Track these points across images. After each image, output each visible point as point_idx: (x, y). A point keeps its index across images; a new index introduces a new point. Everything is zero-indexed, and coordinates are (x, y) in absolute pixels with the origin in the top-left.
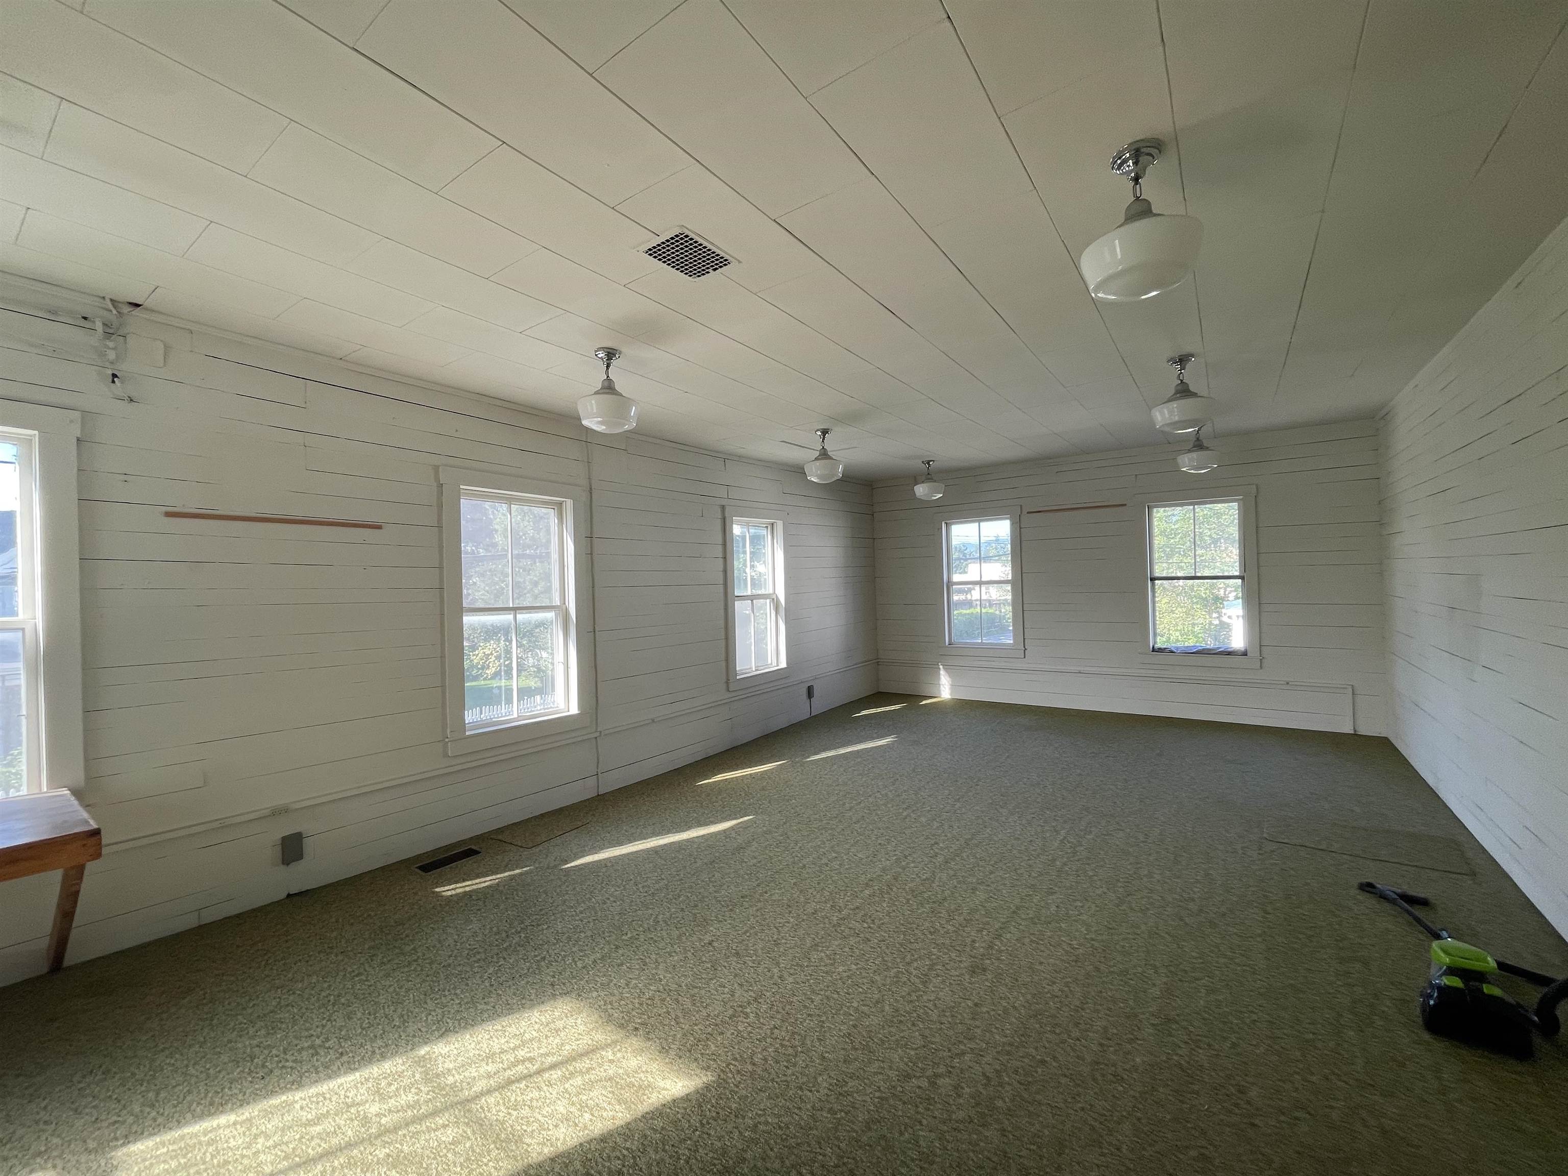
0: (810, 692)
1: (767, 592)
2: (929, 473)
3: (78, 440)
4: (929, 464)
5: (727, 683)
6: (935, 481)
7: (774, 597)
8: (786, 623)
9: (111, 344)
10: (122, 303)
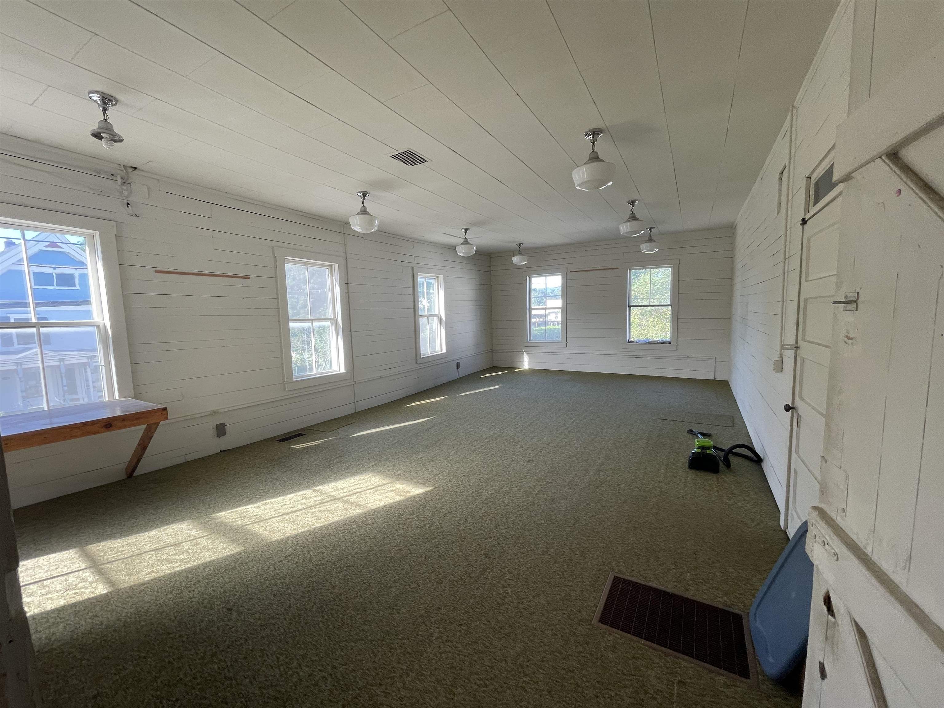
0: (458, 365)
1: (435, 313)
2: (520, 250)
3: (116, 236)
4: (520, 246)
5: (416, 359)
6: (523, 255)
7: (439, 316)
8: (446, 330)
9: (125, 188)
10: (128, 167)
